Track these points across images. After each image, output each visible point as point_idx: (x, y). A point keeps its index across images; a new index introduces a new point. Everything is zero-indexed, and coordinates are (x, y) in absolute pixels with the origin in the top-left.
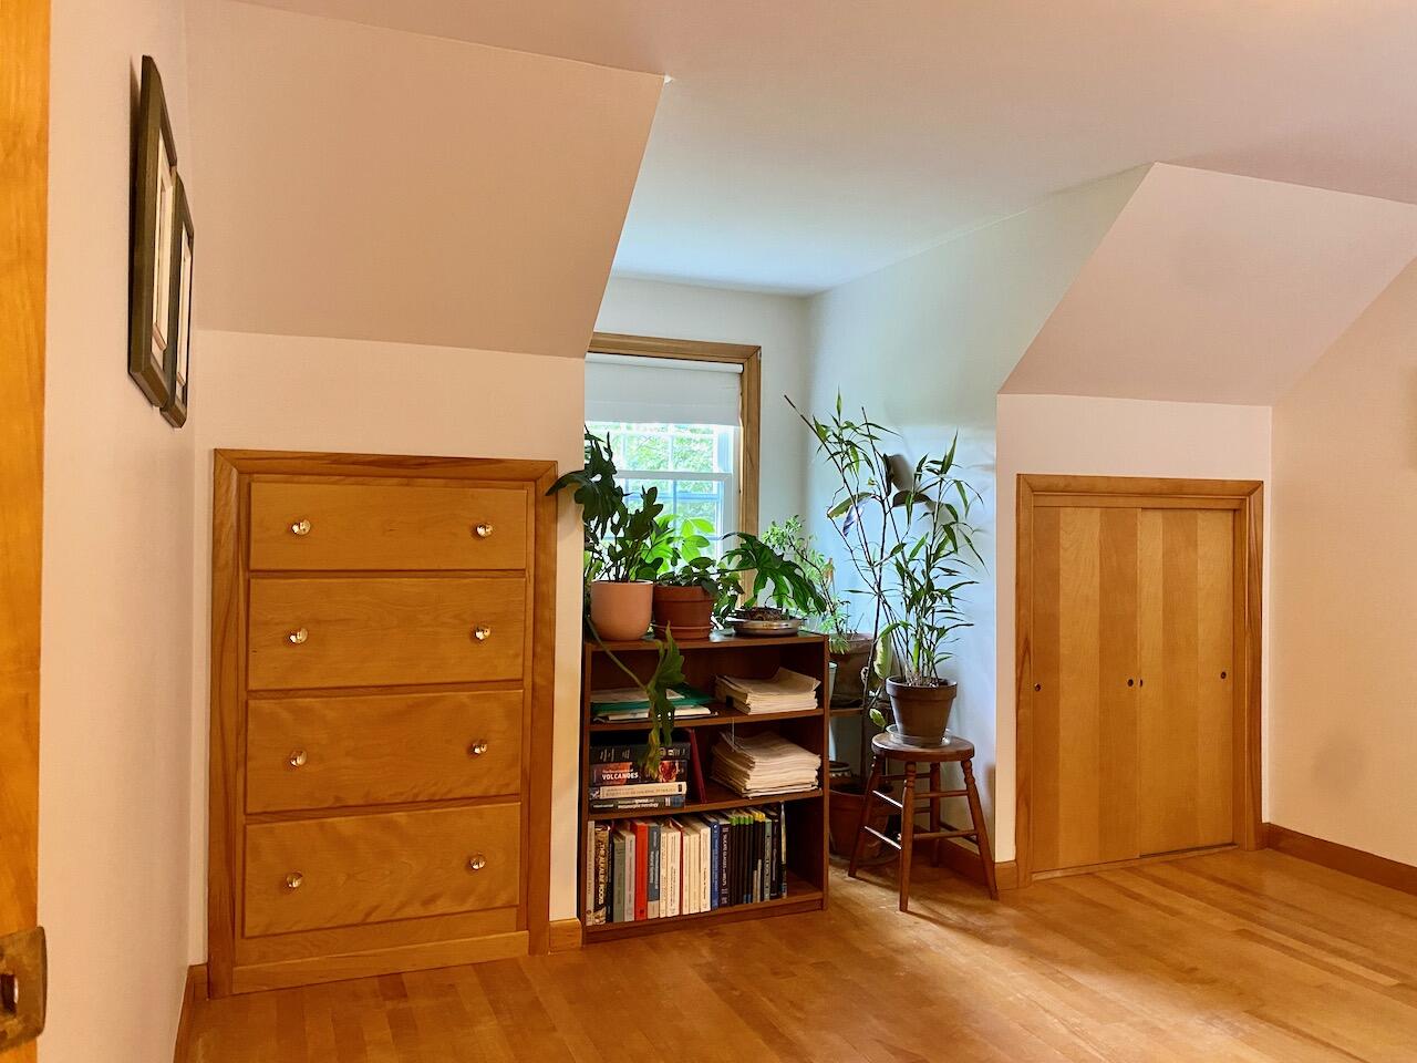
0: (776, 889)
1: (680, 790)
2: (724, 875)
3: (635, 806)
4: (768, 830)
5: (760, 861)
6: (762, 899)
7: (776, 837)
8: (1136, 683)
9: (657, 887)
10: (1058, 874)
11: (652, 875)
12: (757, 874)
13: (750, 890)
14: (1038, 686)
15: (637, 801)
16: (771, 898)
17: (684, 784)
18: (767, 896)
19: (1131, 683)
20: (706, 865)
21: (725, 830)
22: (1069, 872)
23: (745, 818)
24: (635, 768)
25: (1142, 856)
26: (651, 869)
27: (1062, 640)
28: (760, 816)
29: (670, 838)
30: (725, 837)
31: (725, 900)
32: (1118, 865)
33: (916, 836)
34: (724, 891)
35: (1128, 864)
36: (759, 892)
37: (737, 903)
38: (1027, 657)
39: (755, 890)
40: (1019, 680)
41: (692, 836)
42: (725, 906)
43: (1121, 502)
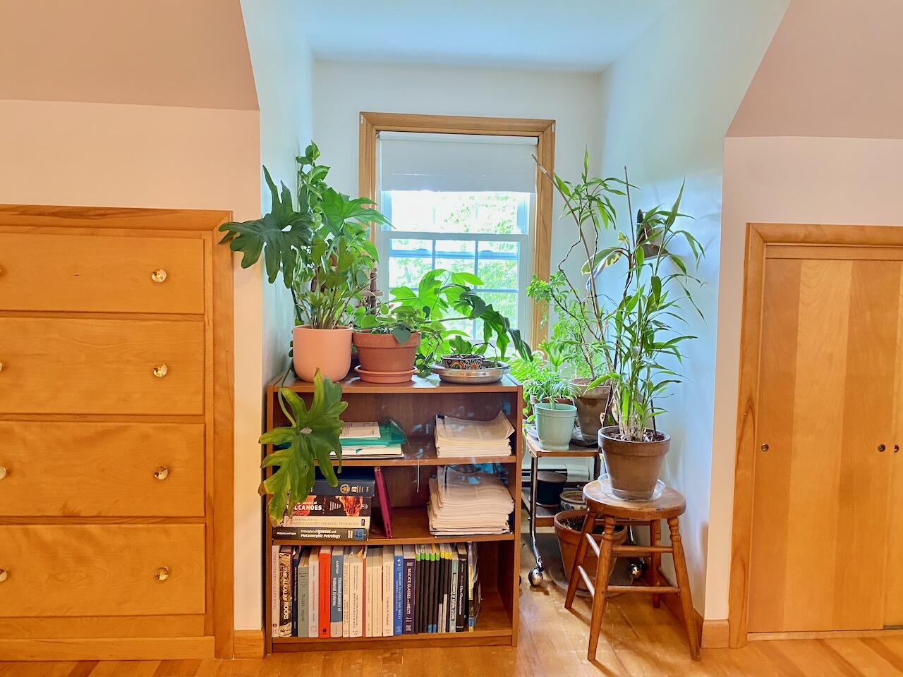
0: (463, 623)
1: (363, 525)
2: (409, 605)
3: (317, 536)
4: (455, 569)
5: (446, 596)
6: (448, 629)
7: (463, 575)
8: (890, 449)
9: (339, 610)
10: (783, 636)
11: (334, 598)
12: (443, 608)
13: (435, 621)
14: (767, 447)
15: (319, 531)
16: (458, 630)
17: (368, 519)
18: (453, 627)
19: (883, 448)
20: (389, 594)
21: (409, 564)
22: (795, 636)
23: (432, 555)
24: (319, 501)
25: (886, 628)
26: (334, 594)
27: (797, 400)
28: (447, 554)
29: (352, 565)
30: (409, 570)
31: (409, 628)
32: (856, 634)
33: (610, 588)
34: (408, 620)
35: (867, 634)
36: (444, 624)
37: (423, 631)
38: (750, 416)
39: (440, 622)
40: (740, 439)
41: (375, 568)
42: (409, 632)
43: (878, 254)
